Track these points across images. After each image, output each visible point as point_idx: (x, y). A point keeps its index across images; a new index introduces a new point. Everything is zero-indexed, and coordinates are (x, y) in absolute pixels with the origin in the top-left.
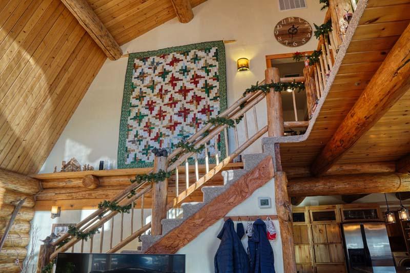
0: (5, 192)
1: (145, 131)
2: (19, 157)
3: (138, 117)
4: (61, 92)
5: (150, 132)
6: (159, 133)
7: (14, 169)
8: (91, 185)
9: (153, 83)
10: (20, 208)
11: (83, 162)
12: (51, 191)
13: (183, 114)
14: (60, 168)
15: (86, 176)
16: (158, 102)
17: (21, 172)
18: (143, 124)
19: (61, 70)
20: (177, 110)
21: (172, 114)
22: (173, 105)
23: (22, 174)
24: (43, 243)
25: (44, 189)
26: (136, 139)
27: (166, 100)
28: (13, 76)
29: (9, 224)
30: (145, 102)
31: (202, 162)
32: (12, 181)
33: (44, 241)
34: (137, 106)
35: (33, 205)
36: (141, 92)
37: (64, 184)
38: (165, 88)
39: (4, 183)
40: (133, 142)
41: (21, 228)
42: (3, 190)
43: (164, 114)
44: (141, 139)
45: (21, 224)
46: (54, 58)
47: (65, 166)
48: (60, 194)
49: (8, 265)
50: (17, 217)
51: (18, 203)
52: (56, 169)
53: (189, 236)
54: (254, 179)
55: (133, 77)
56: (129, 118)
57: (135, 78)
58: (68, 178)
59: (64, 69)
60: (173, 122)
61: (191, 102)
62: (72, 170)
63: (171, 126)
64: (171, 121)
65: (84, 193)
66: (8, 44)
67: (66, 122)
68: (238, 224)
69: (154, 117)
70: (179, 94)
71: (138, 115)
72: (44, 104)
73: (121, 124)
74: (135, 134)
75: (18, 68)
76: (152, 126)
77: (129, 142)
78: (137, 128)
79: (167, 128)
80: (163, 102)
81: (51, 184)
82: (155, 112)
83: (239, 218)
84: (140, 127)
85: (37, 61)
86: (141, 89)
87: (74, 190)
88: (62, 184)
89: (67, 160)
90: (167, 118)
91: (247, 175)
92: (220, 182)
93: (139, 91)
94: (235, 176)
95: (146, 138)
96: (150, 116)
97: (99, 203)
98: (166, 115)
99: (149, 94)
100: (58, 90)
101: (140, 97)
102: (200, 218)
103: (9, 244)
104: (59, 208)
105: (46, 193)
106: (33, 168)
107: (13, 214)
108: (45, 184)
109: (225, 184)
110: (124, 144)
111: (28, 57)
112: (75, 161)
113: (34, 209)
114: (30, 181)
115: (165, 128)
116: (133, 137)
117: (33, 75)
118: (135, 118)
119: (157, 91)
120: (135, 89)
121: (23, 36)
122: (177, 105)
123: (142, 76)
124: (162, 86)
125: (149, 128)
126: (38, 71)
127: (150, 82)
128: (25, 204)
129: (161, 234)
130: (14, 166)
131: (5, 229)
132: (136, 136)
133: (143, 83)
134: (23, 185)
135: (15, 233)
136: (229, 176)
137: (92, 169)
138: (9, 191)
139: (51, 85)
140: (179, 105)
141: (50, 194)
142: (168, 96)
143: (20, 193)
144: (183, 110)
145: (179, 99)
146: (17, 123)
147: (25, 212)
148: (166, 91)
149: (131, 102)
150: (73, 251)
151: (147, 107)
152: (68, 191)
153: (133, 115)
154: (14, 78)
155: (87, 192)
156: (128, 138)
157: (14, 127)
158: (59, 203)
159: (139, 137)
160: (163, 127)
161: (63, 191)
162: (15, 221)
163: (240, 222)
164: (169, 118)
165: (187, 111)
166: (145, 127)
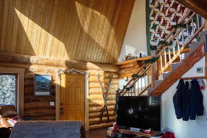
0: (104, 73)
1: (158, 34)
2: (107, 57)
3: (154, 26)
4: (117, 23)
5: (160, 34)
6: (165, 34)
7: (107, 62)
8: (136, 66)
9: (159, 5)
10: (112, 78)
11: (133, 55)
12: (124, 70)
13: (176, 20)
14: (125, 59)
15: (134, 61)
16: (162, 16)
17: (110, 63)
18: (157, 30)
19: (114, 12)
20: (172, 18)
21: (170, 21)
22: (170, 16)
23: (111, 64)
24: (116, 93)
25: (121, 69)
26: (154, 39)
27: (167, 14)
28: (94, 23)
29: (109, 85)
30: (156, 17)
31: (172, 50)
32: (106, 68)
33: (116, 92)
34: (153, 20)
35: (118, 77)
36: (154, 12)
37: (128, 66)
38: (165, 6)
39: (103, 69)
40: (153, 41)
41: (115, 86)
42: (103, 72)
43: (166, 22)
44: (156, 38)
45: (115, 85)
46: (108, 8)
47: (127, 58)
48: (127, 71)
49: (113, 101)
50: (112, 82)
51: (111, 77)
52: (123, 59)
53: (165, 88)
54: (194, 57)
55: (150, 3)
56: (150, 28)
57: (150, 4)
58: (129, 63)
59: (115, 11)
60: (171, 26)
61: (179, 12)
62: (130, 59)
63: (170, 28)
64: (169, 26)
65: (135, 69)
66: (87, 11)
67: (124, 36)
68: (186, 82)
69: (161, 25)
70: (173, 8)
71: (154, 25)
72: (111, 31)
73: (146, 32)
74: (154, 36)
75: (94, 19)
76: (161, 31)
77: (151, 41)
78: (154, 33)
79: (168, 30)
80: (165, 15)
81: (123, 67)
82: (162, 22)
83: (187, 79)
84: (156, 32)
85: (101, 13)
86: (154, 10)
87: (132, 69)
88: (127, 66)
89: (127, 55)
90: (168, 24)
91: (191, 55)
92: (179, 60)
93: (153, 11)
94: (185, 56)
95: (159, 38)
96: (160, 25)
97: (132, 75)
98: (167, 23)
99: (158, 12)
100: (115, 23)
101: (154, 15)
102: (169, 79)
103: (111, 93)
104: (127, 77)
105: (122, 71)
106: (115, 61)
107: (110, 81)
108: (121, 67)
109: (180, 61)
110: (149, 42)
111: (97, 12)
112: (130, 55)
113: (118, 78)
114: (114, 66)
115: (167, 30)
116: (153, 38)
117: (101, 20)
118: (152, 28)
119: (161, 9)
120: (151, 11)
121: (92, 4)
122: (172, 15)
123: (153, 2)
124: (164, 5)
125: (160, 32)
126: (103, 17)
127: (158, 5)
128: (114, 76)
129: (155, 87)
130: (106, 61)
131: (108, 88)
132: (154, 37)
133: (154, 6)
134: (112, 69)
135: (113, 89)
136: (182, 57)
137: (137, 58)
138: (105, 72)
139: (111, 21)
140: (173, 15)
141: (123, 71)
142: (167, 11)
143: (111, 72)
144: (175, 17)
145: (173, 11)
146: (102, 43)
147: (115, 80)
148: (166, 8)
149: (150, 19)
150: (126, 95)
151: (158, 20)
152: (130, 69)
153: (152, 26)
154: (94, 24)
155: (137, 69)
156: (150, 39)
157: (101, 45)
158: (127, 75)
159: (155, 37)
160: (166, 30)
161: (128, 69)
162: (112, 84)
163: (187, 81)
164: (169, 24)
165: (178, 18)
166: (158, 32)
